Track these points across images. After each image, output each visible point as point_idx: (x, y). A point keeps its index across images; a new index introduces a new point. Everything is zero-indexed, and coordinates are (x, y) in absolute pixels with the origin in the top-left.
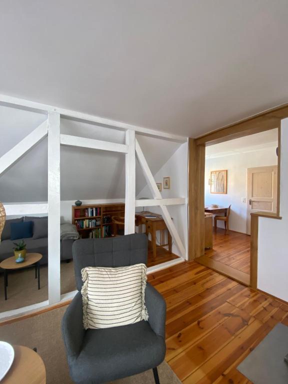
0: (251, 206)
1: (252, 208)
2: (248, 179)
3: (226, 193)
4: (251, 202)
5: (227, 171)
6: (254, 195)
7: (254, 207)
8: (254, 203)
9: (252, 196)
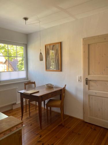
0: (87, 86)
1: (89, 89)
2: (84, 52)
3: (61, 71)
4: (87, 82)
5: (61, 43)
6: (90, 73)
7: (90, 88)
8: (90, 82)
9: (89, 74)
